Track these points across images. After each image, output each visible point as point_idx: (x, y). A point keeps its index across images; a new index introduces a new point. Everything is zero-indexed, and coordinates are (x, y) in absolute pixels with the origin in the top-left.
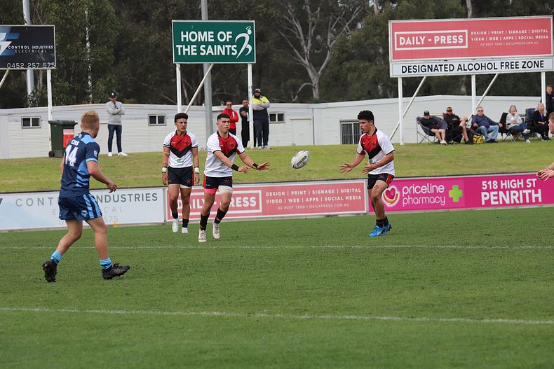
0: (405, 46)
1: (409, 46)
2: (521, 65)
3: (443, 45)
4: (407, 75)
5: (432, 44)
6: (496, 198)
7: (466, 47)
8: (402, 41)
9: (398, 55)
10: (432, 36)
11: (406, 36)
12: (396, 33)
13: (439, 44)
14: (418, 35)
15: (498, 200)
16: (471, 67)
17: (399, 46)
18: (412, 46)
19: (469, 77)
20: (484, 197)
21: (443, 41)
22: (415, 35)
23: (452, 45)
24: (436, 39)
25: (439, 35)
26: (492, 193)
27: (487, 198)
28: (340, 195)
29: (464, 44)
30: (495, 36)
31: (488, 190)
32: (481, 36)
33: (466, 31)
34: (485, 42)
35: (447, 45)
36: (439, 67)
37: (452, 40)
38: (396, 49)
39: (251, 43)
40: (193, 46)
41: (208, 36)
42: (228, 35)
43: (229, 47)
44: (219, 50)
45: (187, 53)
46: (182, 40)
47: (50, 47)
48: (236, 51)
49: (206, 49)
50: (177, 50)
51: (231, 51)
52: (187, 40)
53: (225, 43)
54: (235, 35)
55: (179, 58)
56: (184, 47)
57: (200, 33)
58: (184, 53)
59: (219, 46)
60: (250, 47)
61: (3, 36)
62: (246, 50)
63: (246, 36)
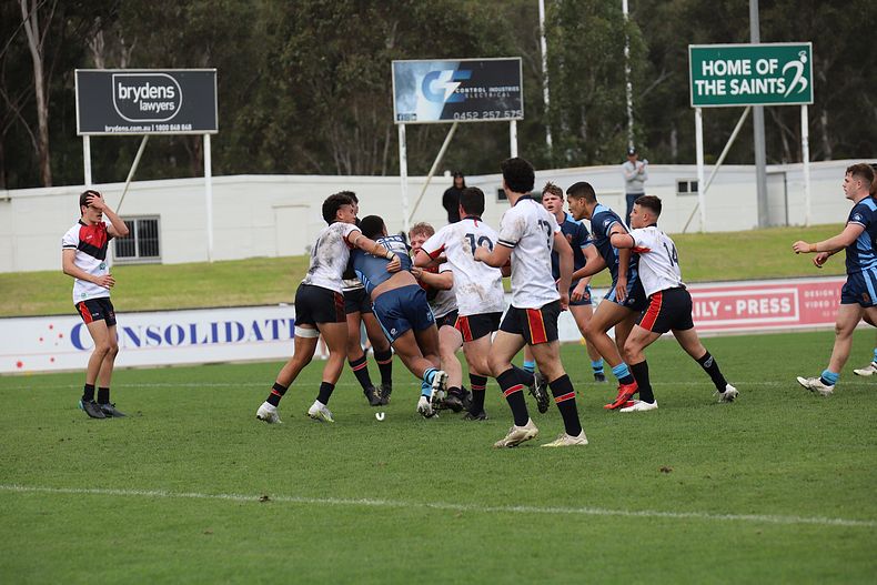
39: (805, 74)
40: (719, 82)
41: (742, 66)
42: (772, 65)
43: (772, 81)
44: (759, 86)
45: (711, 91)
46: (705, 73)
47: (515, 89)
48: (783, 87)
49: (739, 85)
50: (696, 87)
51: (776, 87)
52: (712, 74)
53: (768, 76)
54: (781, 65)
55: (699, 100)
56: (707, 82)
57: (730, 62)
58: (707, 93)
59: (759, 81)
60: (804, 81)
61: (449, 74)
62: (799, 85)
63: (798, 65)
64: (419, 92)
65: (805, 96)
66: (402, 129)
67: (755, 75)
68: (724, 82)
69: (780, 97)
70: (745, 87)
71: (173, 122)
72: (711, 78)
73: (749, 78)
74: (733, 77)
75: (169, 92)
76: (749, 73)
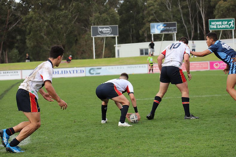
28: (201, 65)
39: (233, 24)
41: (220, 23)
42: (226, 23)
43: (226, 25)
44: (223, 26)
46: (212, 24)
47: (175, 27)
50: (210, 27)
51: (227, 26)
53: (225, 24)
54: (228, 23)
55: (211, 29)
56: (212, 26)
57: (217, 22)
58: (212, 28)
59: (223, 25)
60: (233, 26)
61: (162, 25)
62: (232, 26)
63: (232, 23)
64: (156, 28)
65: (233, 28)
66: (152, 35)
67: (222, 24)
68: (216, 26)
69: (228, 28)
70: (220, 27)
71: (110, 34)
72: (213, 25)
73: (221, 25)
74: (218, 25)
75: (109, 29)
76: (221, 24)
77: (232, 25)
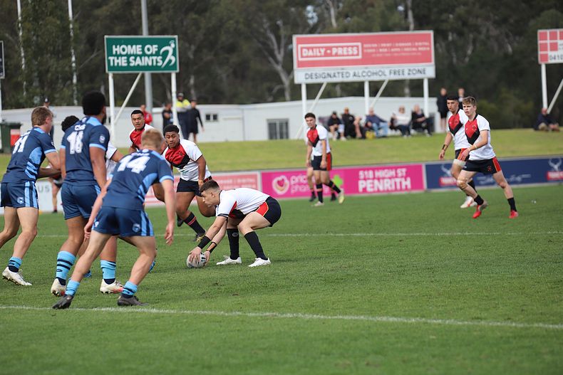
0: (307, 57)
1: (311, 57)
2: (406, 72)
3: (340, 56)
4: (310, 81)
5: (331, 55)
6: (372, 185)
7: (360, 57)
8: (306, 53)
9: (301, 64)
10: (330, 48)
11: (308, 48)
12: (300, 46)
13: (336, 55)
14: (319, 48)
15: (373, 187)
16: (364, 74)
17: (302, 57)
18: (313, 57)
19: (362, 84)
20: (362, 185)
21: (340, 51)
22: (316, 48)
23: (348, 55)
24: (334, 51)
25: (337, 47)
26: (369, 181)
27: (364, 186)
29: (358, 55)
30: (384, 48)
31: (365, 179)
32: (372, 48)
33: (359, 44)
34: (376, 53)
35: (343, 55)
36: (337, 75)
37: (348, 51)
38: (300, 59)
39: (174, 54)
40: (123, 58)
41: (137, 49)
42: (154, 48)
43: (154, 58)
44: (147, 61)
45: (118, 63)
46: (114, 53)
48: (161, 62)
49: (135, 60)
50: (109, 61)
51: (157, 62)
52: (118, 53)
53: (152, 55)
54: (159, 48)
55: (111, 69)
56: (116, 58)
57: (129, 46)
58: (116, 64)
59: (146, 58)
60: (173, 59)
62: (170, 61)
63: (170, 49)
65: (174, 67)
67: (144, 54)
68: (126, 58)
69: (159, 68)
70: (138, 62)
72: (118, 56)
73: (141, 56)
74: (131, 55)
76: (141, 53)
77: (170, 57)
